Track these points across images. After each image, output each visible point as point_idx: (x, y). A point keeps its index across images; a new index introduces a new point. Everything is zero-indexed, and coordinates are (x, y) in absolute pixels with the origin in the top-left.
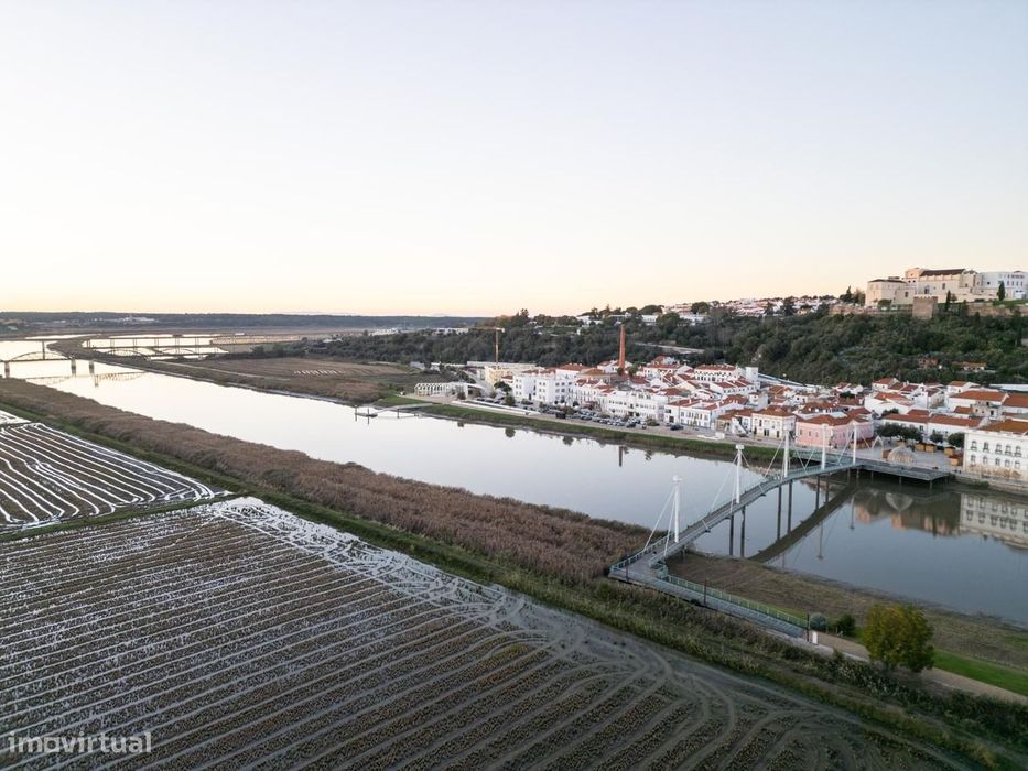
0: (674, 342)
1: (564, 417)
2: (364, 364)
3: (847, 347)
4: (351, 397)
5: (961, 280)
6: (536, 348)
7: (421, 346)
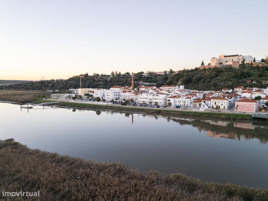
0: (143, 81)
1: (125, 105)
2: (27, 91)
3: (215, 77)
4: (19, 100)
5: (238, 58)
6: (95, 84)
7: (50, 85)
